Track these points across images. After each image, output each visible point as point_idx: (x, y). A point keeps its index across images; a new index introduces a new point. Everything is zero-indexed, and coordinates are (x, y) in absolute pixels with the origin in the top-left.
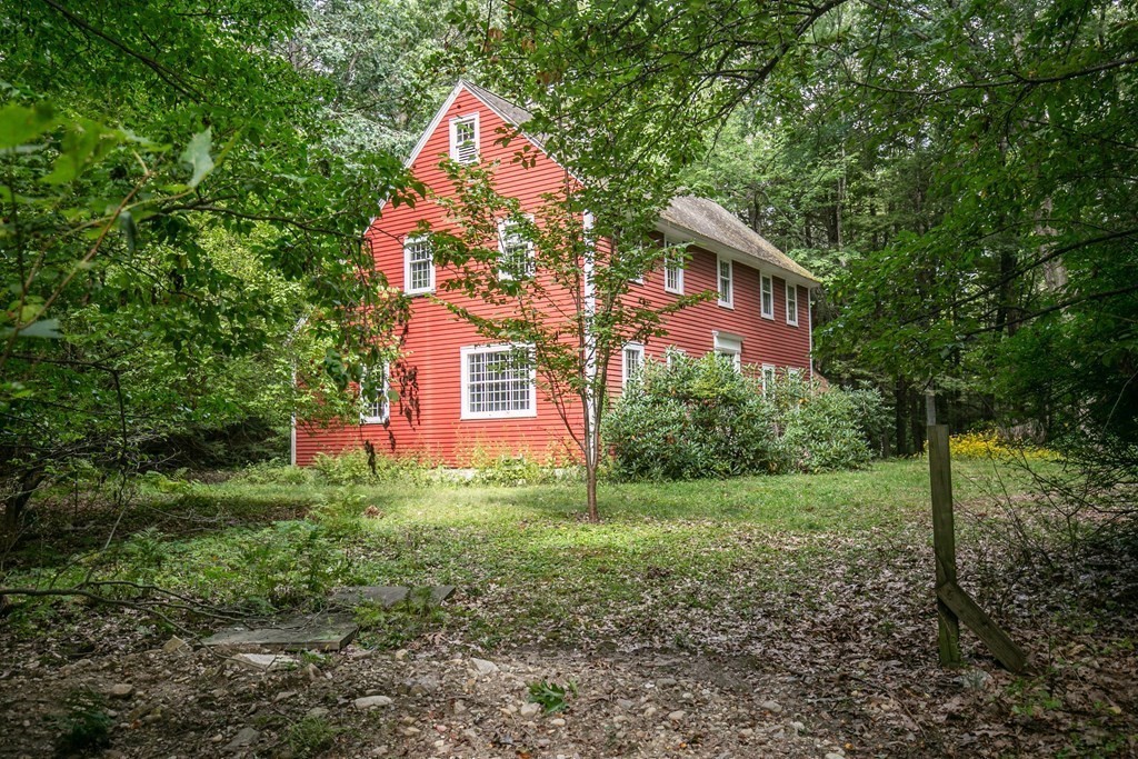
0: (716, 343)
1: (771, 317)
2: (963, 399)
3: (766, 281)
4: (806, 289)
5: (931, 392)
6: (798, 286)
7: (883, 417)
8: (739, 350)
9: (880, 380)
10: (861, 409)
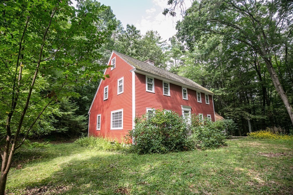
0: (182, 108)
1: (201, 102)
2: (257, 120)
3: (199, 94)
4: (211, 96)
5: (249, 119)
6: (209, 95)
7: (234, 126)
8: (191, 110)
9: (235, 117)
10: (227, 125)
